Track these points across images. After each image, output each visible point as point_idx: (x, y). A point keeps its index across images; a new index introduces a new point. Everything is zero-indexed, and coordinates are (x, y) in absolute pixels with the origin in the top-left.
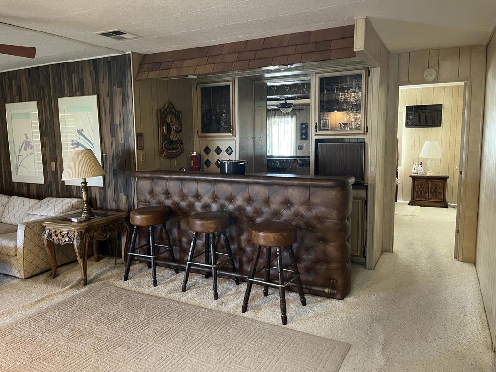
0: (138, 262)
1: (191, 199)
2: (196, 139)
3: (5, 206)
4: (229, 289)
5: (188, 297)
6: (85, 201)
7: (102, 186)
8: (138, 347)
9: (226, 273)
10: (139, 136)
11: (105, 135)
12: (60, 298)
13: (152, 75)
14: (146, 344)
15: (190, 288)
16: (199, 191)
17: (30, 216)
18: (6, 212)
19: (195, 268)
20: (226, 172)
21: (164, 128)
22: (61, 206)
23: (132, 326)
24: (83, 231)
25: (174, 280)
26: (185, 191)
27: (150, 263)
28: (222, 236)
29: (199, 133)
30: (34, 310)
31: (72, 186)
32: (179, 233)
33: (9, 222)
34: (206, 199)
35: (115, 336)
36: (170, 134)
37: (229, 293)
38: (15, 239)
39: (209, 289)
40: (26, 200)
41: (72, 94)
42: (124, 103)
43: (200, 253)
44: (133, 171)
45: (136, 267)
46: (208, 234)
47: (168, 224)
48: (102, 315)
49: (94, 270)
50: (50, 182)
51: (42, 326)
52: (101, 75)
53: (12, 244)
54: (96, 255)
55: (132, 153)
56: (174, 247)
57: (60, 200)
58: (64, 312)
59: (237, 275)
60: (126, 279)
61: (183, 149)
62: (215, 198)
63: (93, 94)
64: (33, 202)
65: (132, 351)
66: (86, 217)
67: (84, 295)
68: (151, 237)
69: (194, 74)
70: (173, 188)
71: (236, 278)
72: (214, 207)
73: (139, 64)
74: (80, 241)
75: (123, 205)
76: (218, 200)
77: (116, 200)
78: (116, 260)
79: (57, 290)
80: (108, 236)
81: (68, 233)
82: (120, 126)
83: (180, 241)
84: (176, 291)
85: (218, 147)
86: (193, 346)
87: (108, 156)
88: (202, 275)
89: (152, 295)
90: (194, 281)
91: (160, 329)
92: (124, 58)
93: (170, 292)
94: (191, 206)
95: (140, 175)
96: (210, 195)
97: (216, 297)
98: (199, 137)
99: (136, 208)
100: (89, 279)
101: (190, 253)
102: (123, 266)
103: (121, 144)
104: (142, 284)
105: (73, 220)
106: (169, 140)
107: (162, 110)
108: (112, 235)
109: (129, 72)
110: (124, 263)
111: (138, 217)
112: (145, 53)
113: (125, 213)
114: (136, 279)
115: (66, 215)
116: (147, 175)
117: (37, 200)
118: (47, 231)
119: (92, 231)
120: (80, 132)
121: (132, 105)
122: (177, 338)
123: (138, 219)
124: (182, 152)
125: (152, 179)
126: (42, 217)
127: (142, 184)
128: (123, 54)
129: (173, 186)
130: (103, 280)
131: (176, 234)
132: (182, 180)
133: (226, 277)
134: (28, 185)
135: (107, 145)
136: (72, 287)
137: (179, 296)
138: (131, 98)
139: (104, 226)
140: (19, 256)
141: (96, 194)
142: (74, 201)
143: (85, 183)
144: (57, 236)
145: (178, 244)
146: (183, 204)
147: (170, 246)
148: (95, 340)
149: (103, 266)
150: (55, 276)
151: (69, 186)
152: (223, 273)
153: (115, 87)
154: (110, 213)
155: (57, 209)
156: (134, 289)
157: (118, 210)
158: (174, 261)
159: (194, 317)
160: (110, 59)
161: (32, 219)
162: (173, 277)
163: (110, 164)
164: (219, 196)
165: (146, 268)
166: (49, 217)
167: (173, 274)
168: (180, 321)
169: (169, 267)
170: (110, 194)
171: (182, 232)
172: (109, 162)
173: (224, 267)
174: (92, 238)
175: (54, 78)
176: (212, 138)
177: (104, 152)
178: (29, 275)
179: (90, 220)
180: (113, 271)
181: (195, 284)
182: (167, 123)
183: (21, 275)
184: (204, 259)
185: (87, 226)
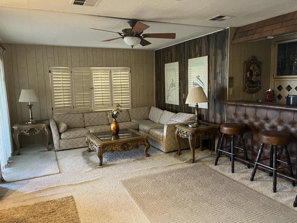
0: (225, 156)
1: (262, 121)
2: (272, 80)
3: (161, 115)
4: (286, 188)
5: (254, 185)
6: (197, 116)
7: (207, 108)
8: (216, 206)
9: (285, 176)
10: (231, 79)
11: (211, 79)
12: (180, 167)
13: (242, 40)
14: (221, 206)
15: (256, 180)
16: (269, 115)
17: (171, 121)
18: (162, 118)
19: (262, 167)
20: (291, 104)
21: (248, 73)
22: (185, 118)
23: (215, 193)
24: (194, 132)
25: (247, 172)
26: (258, 115)
27: (231, 158)
28: (284, 149)
29: (274, 76)
30: (167, 170)
31: (192, 107)
32: (252, 143)
33: (162, 123)
34: (274, 122)
35: (204, 195)
36: (252, 77)
37: (285, 190)
38: (163, 132)
39: (270, 184)
40: (170, 113)
41: (195, 56)
42: (223, 59)
43: (266, 158)
44: (225, 100)
45: (223, 159)
46: (273, 146)
47: (245, 135)
48: (200, 181)
49: (199, 155)
50: (182, 104)
51: (169, 179)
52: (211, 43)
53: (161, 134)
54: (201, 147)
55: (225, 90)
56: (248, 151)
57: (185, 114)
58: (181, 174)
59: (293, 179)
60: (216, 164)
61: (261, 87)
62: (281, 122)
63: (206, 55)
64: (173, 114)
65: (213, 207)
66: (196, 125)
67: (192, 168)
68: (232, 142)
69: (271, 36)
70: (249, 113)
71: (293, 181)
72: (280, 128)
73: (234, 34)
74: (192, 138)
75: (218, 120)
76: (283, 124)
77: (215, 117)
78: (212, 152)
79: (179, 162)
80: (207, 137)
81: (186, 133)
82: (219, 73)
83: (253, 148)
84: (247, 179)
85: (289, 86)
86: (252, 218)
87: (211, 91)
88: (267, 174)
89: (230, 178)
90: (260, 176)
91: (231, 200)
92: (225, 32)
93: (242, 179)
94: (262, 125)
95: (229, 103)
96: (276, 119)
97: (275, 190)
98: (274, 78)
99: (225, 122)
100: (196, 160)
101: (258, 157)
102: (216, 156)
103: (219, 84)
104: (225, 170)
105: (190, 126)
106: (251, 81)
107: (248, 61)
108: (210, 137)
109: (227, 40)
110: (216, 155)
111: (225, 128)
112: (238, 26)
113: (219, 125)
114: (222, 166)
115: (187, 123)
116: (233, 103)
117: (175, 114)
118: (177, 130)
119: (198, 133)
120: (198, 77)
121: (227, 60)
122: (241, 209)
123: (225, 130)
124: (260, 89)
125: (236, 106)
126: (176, 123)
127: (230, 108)
128: (224, 29)
129: (250, 111)
130: (203, 162)
131: (250, 143)
132: (256, 107)
133: (285, 179)
134: (172, 105)
135: (211, 85)
136: (186, 162)
137: (247, 183)
138: (227, 56)
139: (206, 131)
140: (164, 141)
141: (204, 113)
142: (192, 115)
143: (197, 106)
144: (181, 133)
145: (251, 149)
146: (256, 124)
147: (245, 150)
148: (193, 194)
149: (204, 154)
150: (180, 154)
151: (190, 107)
152: (282, 175)
153: (218, 50)
154: (210, 124)
155: (183, 119)
156: (220, 171)
157: (215, 123)
158: (247, 159)
159: (256, 199)
160: (216, 34)
161: (172, 123)
162: (246, 170)
163: (212, 96)
164: (284, 121)
165: (229, 160)
166: (179, 123)
167: (246, 168)
168: (246, 199)
169: (244, 163)
170: (211, 113)
171: (254, 142)
172: (211, 95)
173: (284, 171)
174: (198, 137)
175: (187, 48)
176: (284, 79)
177: (209, 89)
178: (168, 151)
179: (198, 127)
180: (209, 158)
181: (261, 178)
182: (250, 70)
183: (164, 150)
184: (269, 163)
185: (196, 130)
